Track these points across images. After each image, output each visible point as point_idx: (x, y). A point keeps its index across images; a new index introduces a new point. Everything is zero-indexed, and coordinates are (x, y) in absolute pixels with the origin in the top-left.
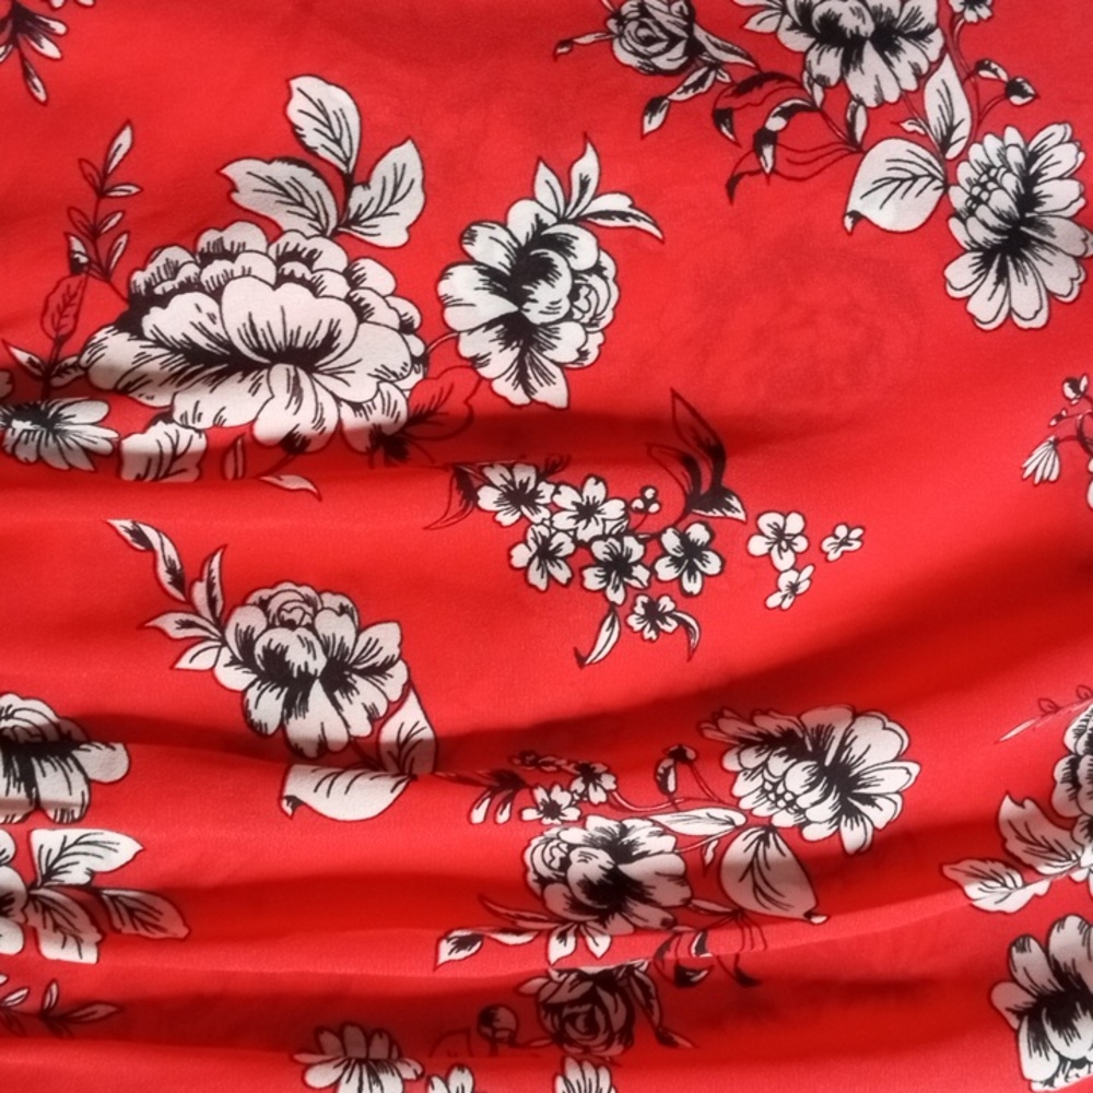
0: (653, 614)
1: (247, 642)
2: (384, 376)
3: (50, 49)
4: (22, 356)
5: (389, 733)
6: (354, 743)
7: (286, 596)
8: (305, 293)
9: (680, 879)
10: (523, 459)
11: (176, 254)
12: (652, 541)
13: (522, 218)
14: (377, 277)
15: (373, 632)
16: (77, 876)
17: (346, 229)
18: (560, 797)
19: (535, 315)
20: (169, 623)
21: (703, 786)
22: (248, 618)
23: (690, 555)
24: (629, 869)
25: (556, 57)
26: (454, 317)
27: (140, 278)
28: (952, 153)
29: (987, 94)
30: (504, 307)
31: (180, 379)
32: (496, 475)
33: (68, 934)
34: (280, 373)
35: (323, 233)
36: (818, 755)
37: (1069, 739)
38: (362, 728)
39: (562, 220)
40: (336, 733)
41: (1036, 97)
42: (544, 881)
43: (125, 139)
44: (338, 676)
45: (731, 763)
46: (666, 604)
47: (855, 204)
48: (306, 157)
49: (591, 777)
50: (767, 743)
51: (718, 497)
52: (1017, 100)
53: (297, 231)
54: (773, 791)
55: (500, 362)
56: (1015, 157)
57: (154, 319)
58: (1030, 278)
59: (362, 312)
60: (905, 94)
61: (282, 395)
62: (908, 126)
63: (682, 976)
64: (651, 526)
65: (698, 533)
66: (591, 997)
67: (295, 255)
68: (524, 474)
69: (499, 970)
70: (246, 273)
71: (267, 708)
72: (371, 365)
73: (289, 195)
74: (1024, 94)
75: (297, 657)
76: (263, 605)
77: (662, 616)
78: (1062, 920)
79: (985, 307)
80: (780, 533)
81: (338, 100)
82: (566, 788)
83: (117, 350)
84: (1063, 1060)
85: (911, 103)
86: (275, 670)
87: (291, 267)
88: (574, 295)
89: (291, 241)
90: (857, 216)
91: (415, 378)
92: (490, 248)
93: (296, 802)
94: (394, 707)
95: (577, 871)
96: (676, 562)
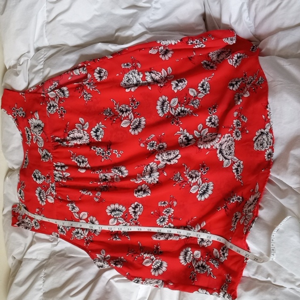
0: (106, 158)
1: (76, 159)
2: (86, 139)
3: (63, 117)
4: (62, 138)
5: (87, 166)
6: (84, 167)
7: (80, 156)
8: (80, 134)
9: (111, 179)
10: (95, 146)
11: (71, 131)
12: (105, 152)
13: (96, 127)
14: (85, 132)
15: (86, 159)
16: (66, 176)
17: (83, 129)
18: (98, 172)
19: (98, 134)
20: (71, 158)
21: (109, 171)
22: (77, 158)
23: (109, 153)
24: (107, 178)
25: (99, 115)
26: (92, 135)
27: (68, 133)
28: (132, 120)
29: (135, 115)
30: (95, 134)
31: (72, 140)
32: (93, 147)
33: (65, 180)
34: (78, 139)
35: (81, 129)
36: (118, 169)
37: (144, 169)
38: (85, 166)
39: (99, 127)
40: (83, 166)
41: (140, 115)
42: (100, 179)
43: (68, 123)
44: (83, 162)
45: (111, 170)
46: (107, 157)
47: (121, 125)
48: (81, 123)
49: (100, 170)
50: (115, 168)
51: (110, 149)
52: (138, 115)
53: (79, 129)
54: (115, 172)
55: (95, 138)
56: (138, 120)
57: (70, 136)
58: (137, 131)
59: (85, 135)
60: (127, 116)
61: (78, 141)
62: (127, 119)
63: (111, 187)
64: (105, 151)
65: (109, 151)
66: (104, 188)
67: (79, 131)
68: (95, 147)
69: (94, 185)
70: (76, 132)
71: (78, 164)
72: (85, 139)
73: (79, 126)
74: (139, 115)
75: (80, 161)
76: (78, 157)
77: (107, 158)
78: (143, 184)
79: (133, 133)
80: (115, 152)
81: (82, 119)
82: (98, 171)
83: (68, 138)
84: (138, 195)
85: (128, 117)
86: (78, 161)
87: (79, 132)
88: (101, 133)
89: (78, 130)
90: (121, 126)
91: (89, 140)
92: (94, 130)
93: (79, 171)
94: (87, 164)
95: (103, 178)
96: (108, 154)
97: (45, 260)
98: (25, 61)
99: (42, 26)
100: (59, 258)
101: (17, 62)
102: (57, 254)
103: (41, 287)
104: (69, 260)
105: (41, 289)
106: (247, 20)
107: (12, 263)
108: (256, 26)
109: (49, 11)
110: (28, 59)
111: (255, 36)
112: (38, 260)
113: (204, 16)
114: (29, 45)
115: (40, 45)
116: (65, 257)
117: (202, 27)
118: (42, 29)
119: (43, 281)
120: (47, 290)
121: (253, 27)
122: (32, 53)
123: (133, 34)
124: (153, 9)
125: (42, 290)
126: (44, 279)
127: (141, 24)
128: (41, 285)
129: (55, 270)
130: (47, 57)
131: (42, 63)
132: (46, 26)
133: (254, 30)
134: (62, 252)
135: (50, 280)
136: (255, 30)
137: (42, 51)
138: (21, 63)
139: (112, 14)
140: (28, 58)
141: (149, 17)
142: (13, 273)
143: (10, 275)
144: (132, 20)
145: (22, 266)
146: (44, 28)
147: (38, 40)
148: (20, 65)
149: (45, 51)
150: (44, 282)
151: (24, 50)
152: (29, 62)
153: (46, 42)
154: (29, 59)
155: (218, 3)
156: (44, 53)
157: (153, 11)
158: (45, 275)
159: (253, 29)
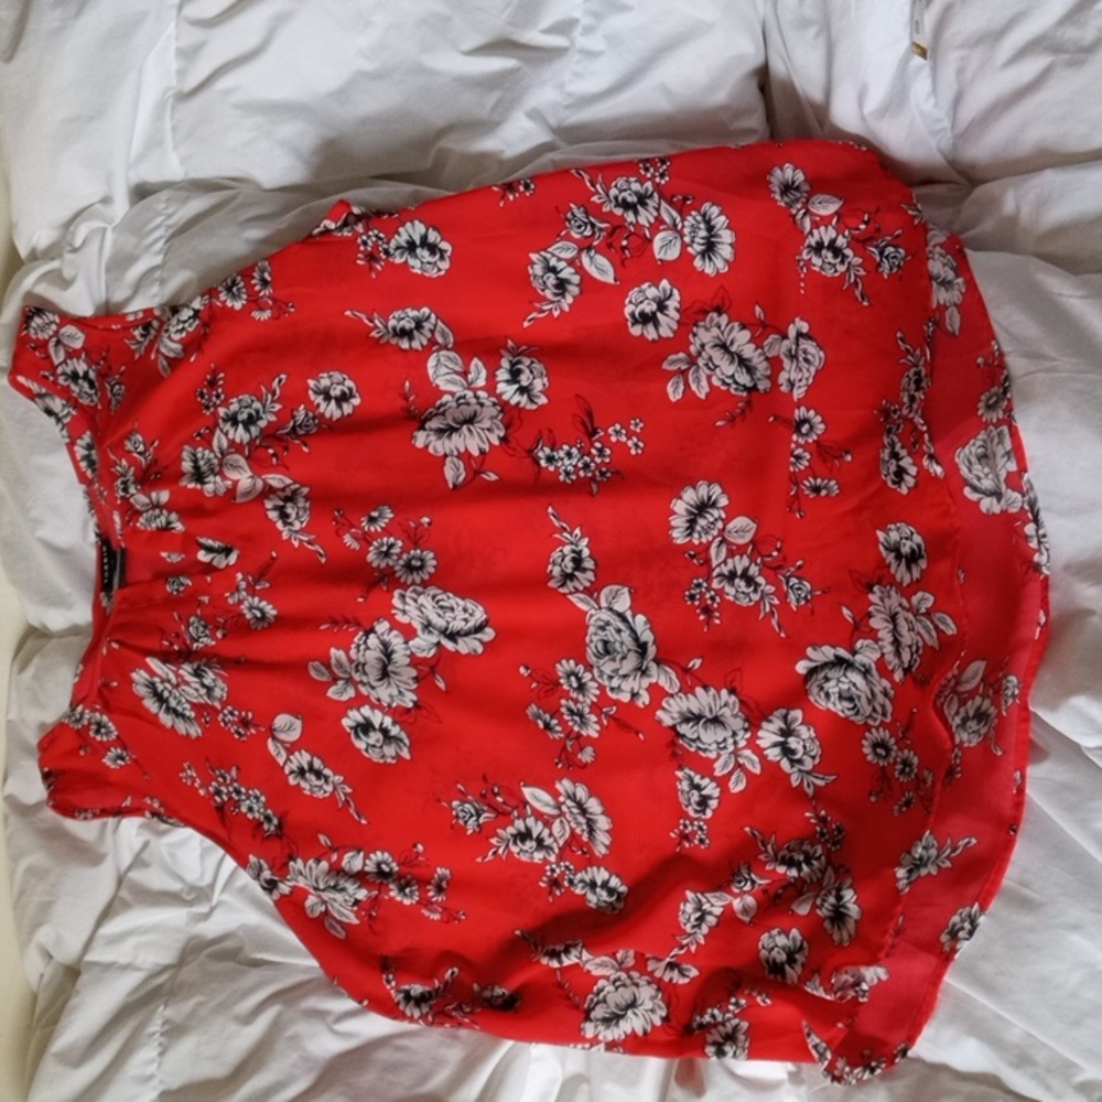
97: (165, 968)
98: (93, 232)
99: (160, 107)
100: (218, 967)
101: (63, 237)
102: (211, 949)
103: (152, 1069)
104: (254, 976)
105: (151, 1077)
106: (928, 106)
107: (42, 975)
108: (957, 131)
109: (189, 54)
110: (105, 229)
111: (952, 163)
112: (138, 969)
113: (763, 76)
114: (109, 178)
115: (150, 174)
116: (240, 963)
117: (756, 121)
118: (158, 116)
119: (159, 1049)
120: (175, 1083)
121: (949, 134)
122: (121, 206)
123: (502, 152)
124: (577, 57)
125: (155, 1082)
126: (162, 1040)
127: (535, 115)
128: (151, 1061)
129: (203, 1012)
130: (177, 223)
131: (160, 244)
132: (173, 108)
133: (951, 141)
134: (229, 944)
135: (186, 1046)
136: (954, 144)
137: (159, 202)
138: (78, 243)
139: (422, 70)
140: (103, 225)
141: (560, 86)
142: (46, 1010)
143: (36, 1018)
144: (500, 101)
145: (78, 993)
146: (168, 114)
147: (142, 156)
148: (75, 250)
149: (167, 201)
150: (161, 1054)
151: (88, 192)
152: (110, 236)
153: (172, 167)
154: (110, 228)
155: (817, 35)
156: (166, 208)
157: (578, 62)
158: (166, 1028)
159: (946, 141)
